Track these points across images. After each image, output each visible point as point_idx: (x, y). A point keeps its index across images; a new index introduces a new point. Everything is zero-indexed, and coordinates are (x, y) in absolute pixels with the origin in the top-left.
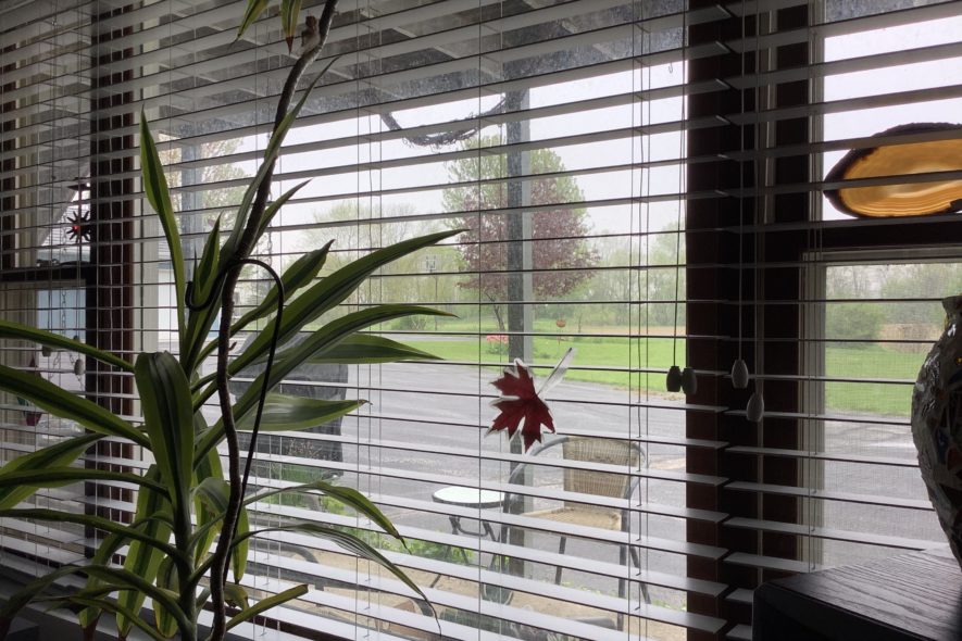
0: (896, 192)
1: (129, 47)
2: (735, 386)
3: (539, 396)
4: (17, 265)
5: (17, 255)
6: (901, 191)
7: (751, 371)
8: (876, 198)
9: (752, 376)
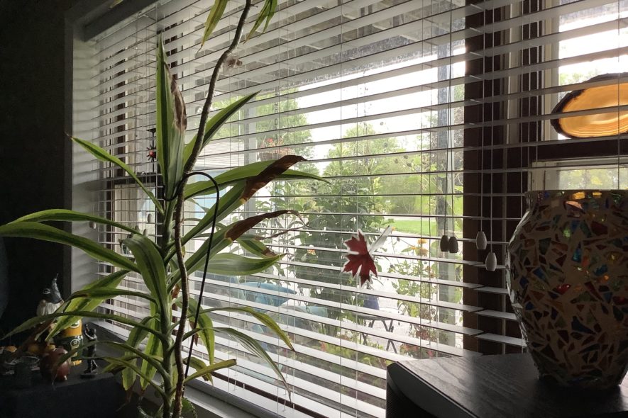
0: (595, 120)
1: (174, 48)
2: (478, 248)
3: (369, 253)
6: (599, 119)
8: (582, 124)
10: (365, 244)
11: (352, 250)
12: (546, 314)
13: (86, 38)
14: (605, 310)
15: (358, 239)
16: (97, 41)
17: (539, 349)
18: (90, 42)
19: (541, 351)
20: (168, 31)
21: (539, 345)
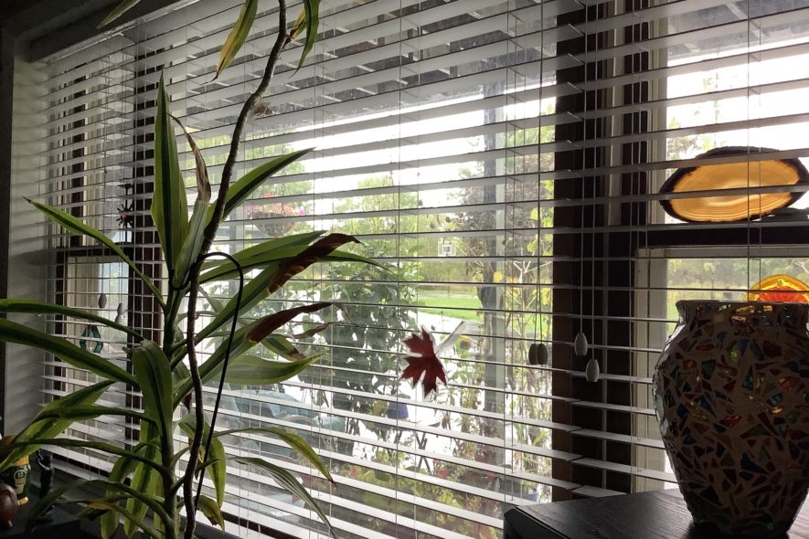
0: (712, 202)
2: (577, 353)
3: (437, 356)
4: (84, 245)
6: (717, 201)
8: (698, 206)
10: (431, 344)
11: (413, 351)
12: (710, 449)
13: (31, 58)
14: (780, 447)
15: (422, 338)
17: (698, 491)
18: (38, 65)
19: (701, 494)
20: (152, 57)
21: (699, 486)
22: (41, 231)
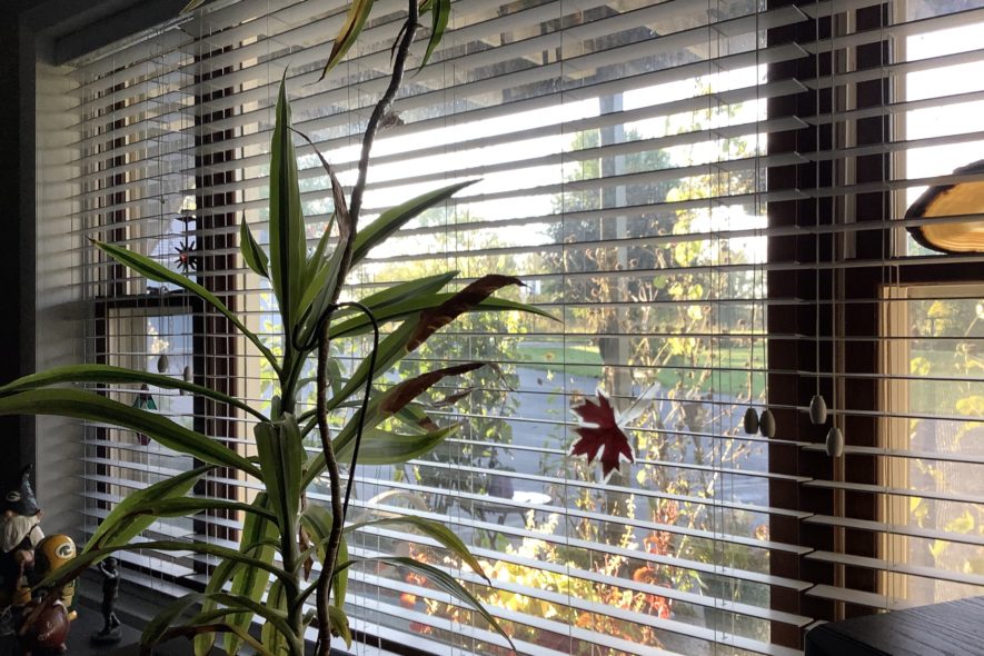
0: (978, 227)
1: (230, 86)
2: (813, 421)
3: (619, 426)
4: (128, 293)
5: (128, 283)
7: (830, 406)
8: (958, 233)
9: (830, 411)
10: (611, 412)
11: (587, 419)
13: (56, 61)
15: (598, 404)
16: (80, 67)
18: (65, 68)
20: (219, 57)
22: (75, 278)
